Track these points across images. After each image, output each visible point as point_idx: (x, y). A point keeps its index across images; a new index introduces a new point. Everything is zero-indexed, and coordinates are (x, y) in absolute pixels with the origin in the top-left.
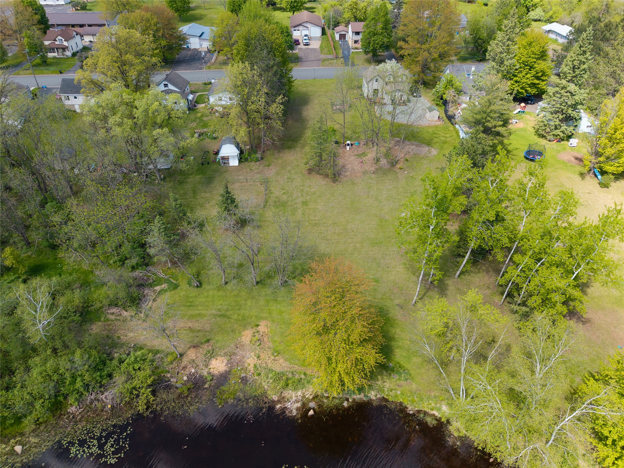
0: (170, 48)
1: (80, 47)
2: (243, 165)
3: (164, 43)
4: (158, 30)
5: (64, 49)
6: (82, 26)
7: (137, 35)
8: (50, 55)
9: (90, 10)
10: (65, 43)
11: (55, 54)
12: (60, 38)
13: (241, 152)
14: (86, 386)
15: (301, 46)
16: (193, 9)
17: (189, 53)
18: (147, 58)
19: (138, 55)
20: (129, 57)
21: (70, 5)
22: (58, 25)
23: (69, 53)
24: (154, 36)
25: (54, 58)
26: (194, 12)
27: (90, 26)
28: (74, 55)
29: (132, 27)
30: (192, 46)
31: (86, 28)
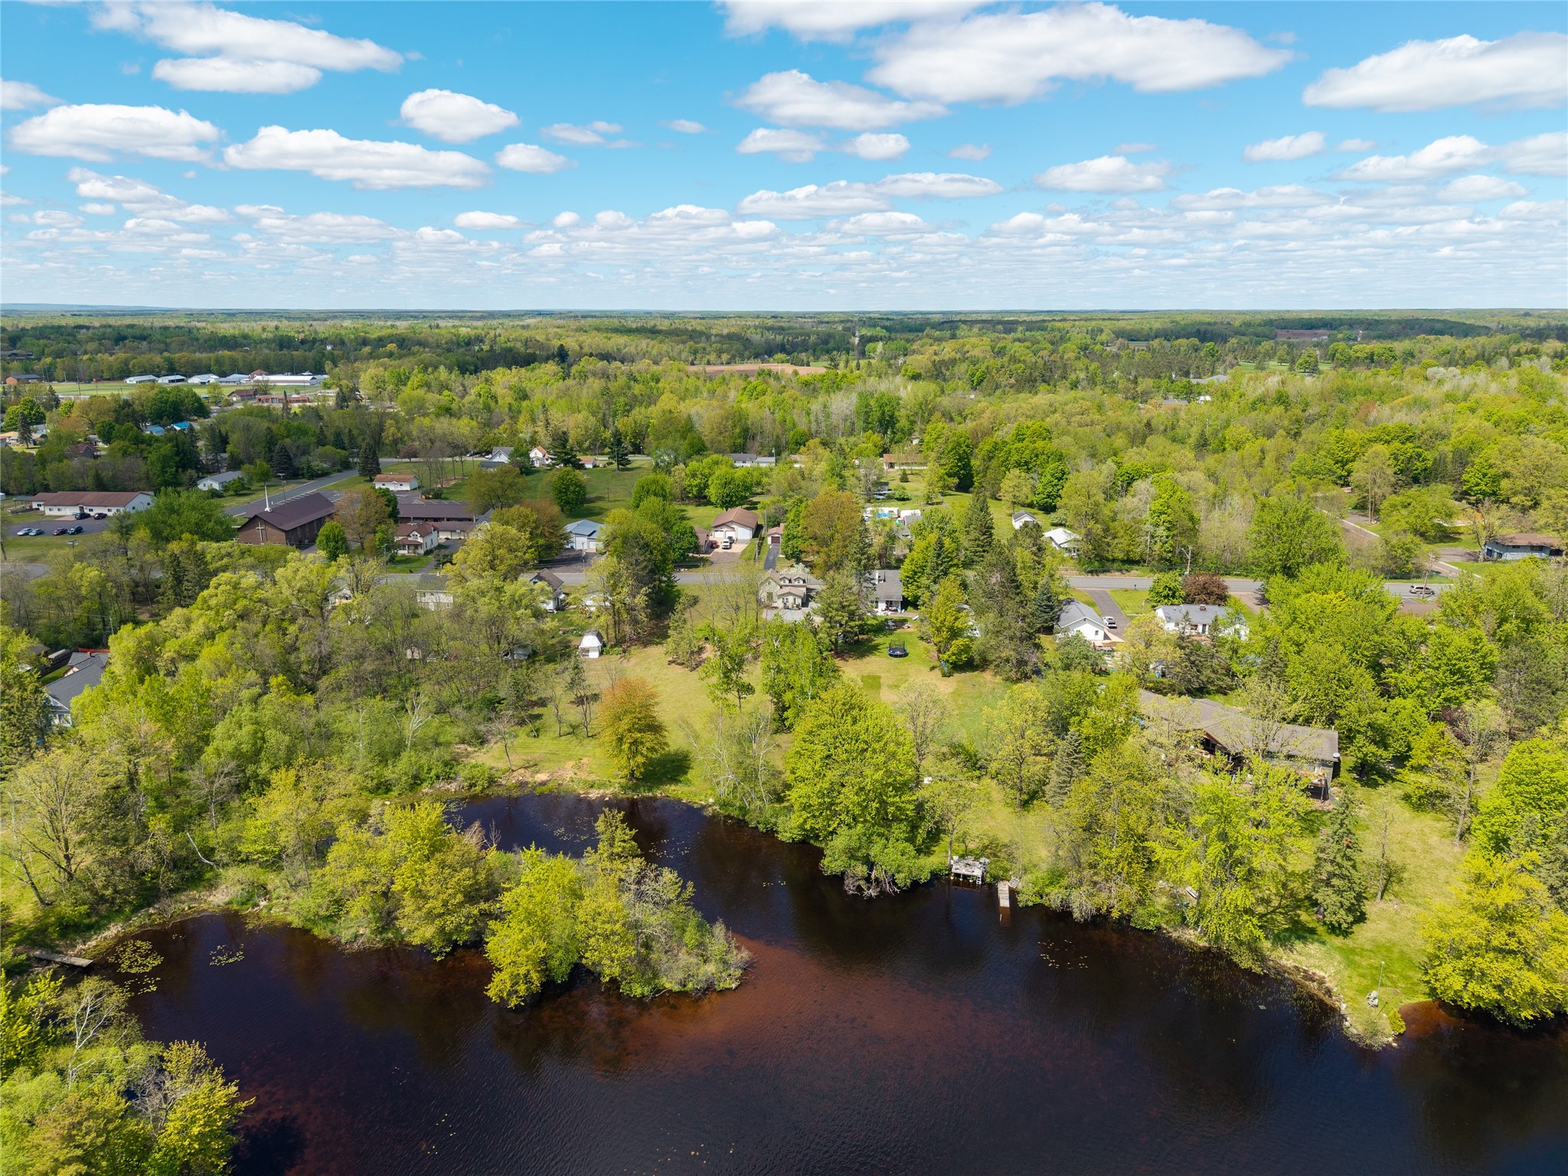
0: (549, 547)
1: (435, 544)
2: (605, 657)
3: (541, 541)
4: (537, 528)
5: (417, 546)
6: (436, 520)
7: (513, 531)
8: (401, 552)
9: (446, 499)
10: (420, 540)
11: (405, 552)
12: (415, 533)
13: (604, 645)
14: (438, 777)
15: (720, 550)
16: (592, 501)
17: (572, 554)
18: (519, 554)
19: (511, 550)
20: (502, 552)
21: (418, 492)
22: (415, 518)
23: (421, 551)
24: (531, 533)
25: (403, 555)
26: (592, 505)
27: (448, 520)
28: (427, 553)
29: (507, 523)
30: (578, 547)
31: (445, 523)
